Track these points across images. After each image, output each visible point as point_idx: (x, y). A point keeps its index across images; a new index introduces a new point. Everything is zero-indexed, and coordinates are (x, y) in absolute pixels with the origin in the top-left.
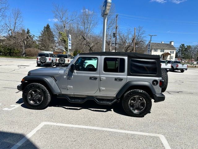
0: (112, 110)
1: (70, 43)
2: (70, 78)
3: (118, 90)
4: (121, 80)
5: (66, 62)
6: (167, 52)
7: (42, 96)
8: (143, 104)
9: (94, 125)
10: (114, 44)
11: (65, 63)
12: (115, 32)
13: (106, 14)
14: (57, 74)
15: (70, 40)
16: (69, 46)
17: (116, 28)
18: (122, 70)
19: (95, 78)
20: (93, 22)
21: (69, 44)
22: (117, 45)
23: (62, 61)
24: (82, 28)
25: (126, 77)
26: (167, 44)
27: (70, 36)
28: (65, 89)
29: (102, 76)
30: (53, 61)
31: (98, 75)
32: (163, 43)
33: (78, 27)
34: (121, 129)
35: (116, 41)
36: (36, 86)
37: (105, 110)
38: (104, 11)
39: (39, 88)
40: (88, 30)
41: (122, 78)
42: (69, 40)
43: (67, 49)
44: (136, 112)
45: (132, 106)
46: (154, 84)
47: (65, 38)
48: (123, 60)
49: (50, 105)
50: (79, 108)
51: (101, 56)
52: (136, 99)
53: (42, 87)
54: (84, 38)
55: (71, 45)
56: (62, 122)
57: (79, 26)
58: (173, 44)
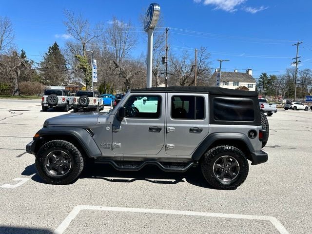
0: (184, 179)
1: (94, 73)
2: (117, 130)
3: (194, 146)
4: (199, 130)
5: (91, 103)
6: (243, 85)
7: (69, 162)
8: (234, 169)
9: (163, 207)
10: (163, 73)
11: (89, 104)
12: (164, 56)
13: (151, 28)
14: (95, 124)
15: (94, 68)
16: (94, 77)
17: (167, 50)
18: (201, 116)
19: (158, 129)
20: (129, 40)
21: (94, 75)
22: (168, 75)
23: (84, 101)
24: (112, 48)
25: (207, 126)
26: (243, 74)
27: (95, 61)
28: (109, 148)
29: (168, 125)
30: (68, 101)
31: (163, 125)
32: (236, 71)
33: (105, 48)
34: (207, 210)
35: (166, 69)
36: (60, 144)
37: (173, 181)
38: (148, 23)
39: (64, 147)
40: (121, 52)
41: (201, 128)
42: (93, 68)
43: (88, 82)
44: (225, 181)
45: (218, 171)
46: (250, 136)
47: (84, 64)
48: (202, 99)
49: (83, 176)
50: (130, 179)
51: (166, 93)
52: (225, 160)
53: (70, 146)
54: (116, 65)
55: (96, 75)
56: (108, 205)
57: (108, 46)
58: (250, 73)
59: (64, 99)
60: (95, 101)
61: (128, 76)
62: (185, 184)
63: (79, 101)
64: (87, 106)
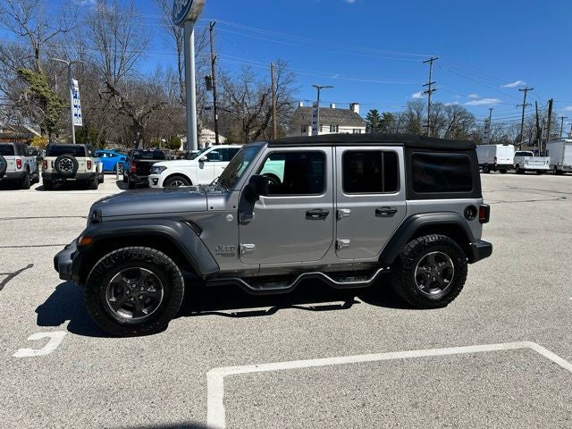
1: (76, 106)
4: (390, 212)
5: (82, 169)
7: (158, 289)
11: (78, 172)
12: (209, 74)
13: (191, 20)
14: (206, 210)
15: (75, 97)
17: (213, 63)
18: (392, 186)
19: (322, 214)
20: (132, 41)
21: (74, 111)
22: (219, 112)
23: (66, 165)
24: (95, 56)
25: (403, 203)
26: (344, 111)
27: (76, 82)
29: (339, 205)
31: (330, 205)
32: (334, 107)
33: (82, 55)
37: (342, 303)
38: (184, 8)
40: (118, 63)
41: (394, 207)
42: (72, 96)
43: (53, 125)
47: (42, 89)
54: (113, 90)
55: (79, 112)
57: (89, 52)
58: (357, 109)
59: (19, 163)
60: (89, 164)
61: (138, 113)
62: (361, 307)
63: (56, 165)
64: (73, 175)
